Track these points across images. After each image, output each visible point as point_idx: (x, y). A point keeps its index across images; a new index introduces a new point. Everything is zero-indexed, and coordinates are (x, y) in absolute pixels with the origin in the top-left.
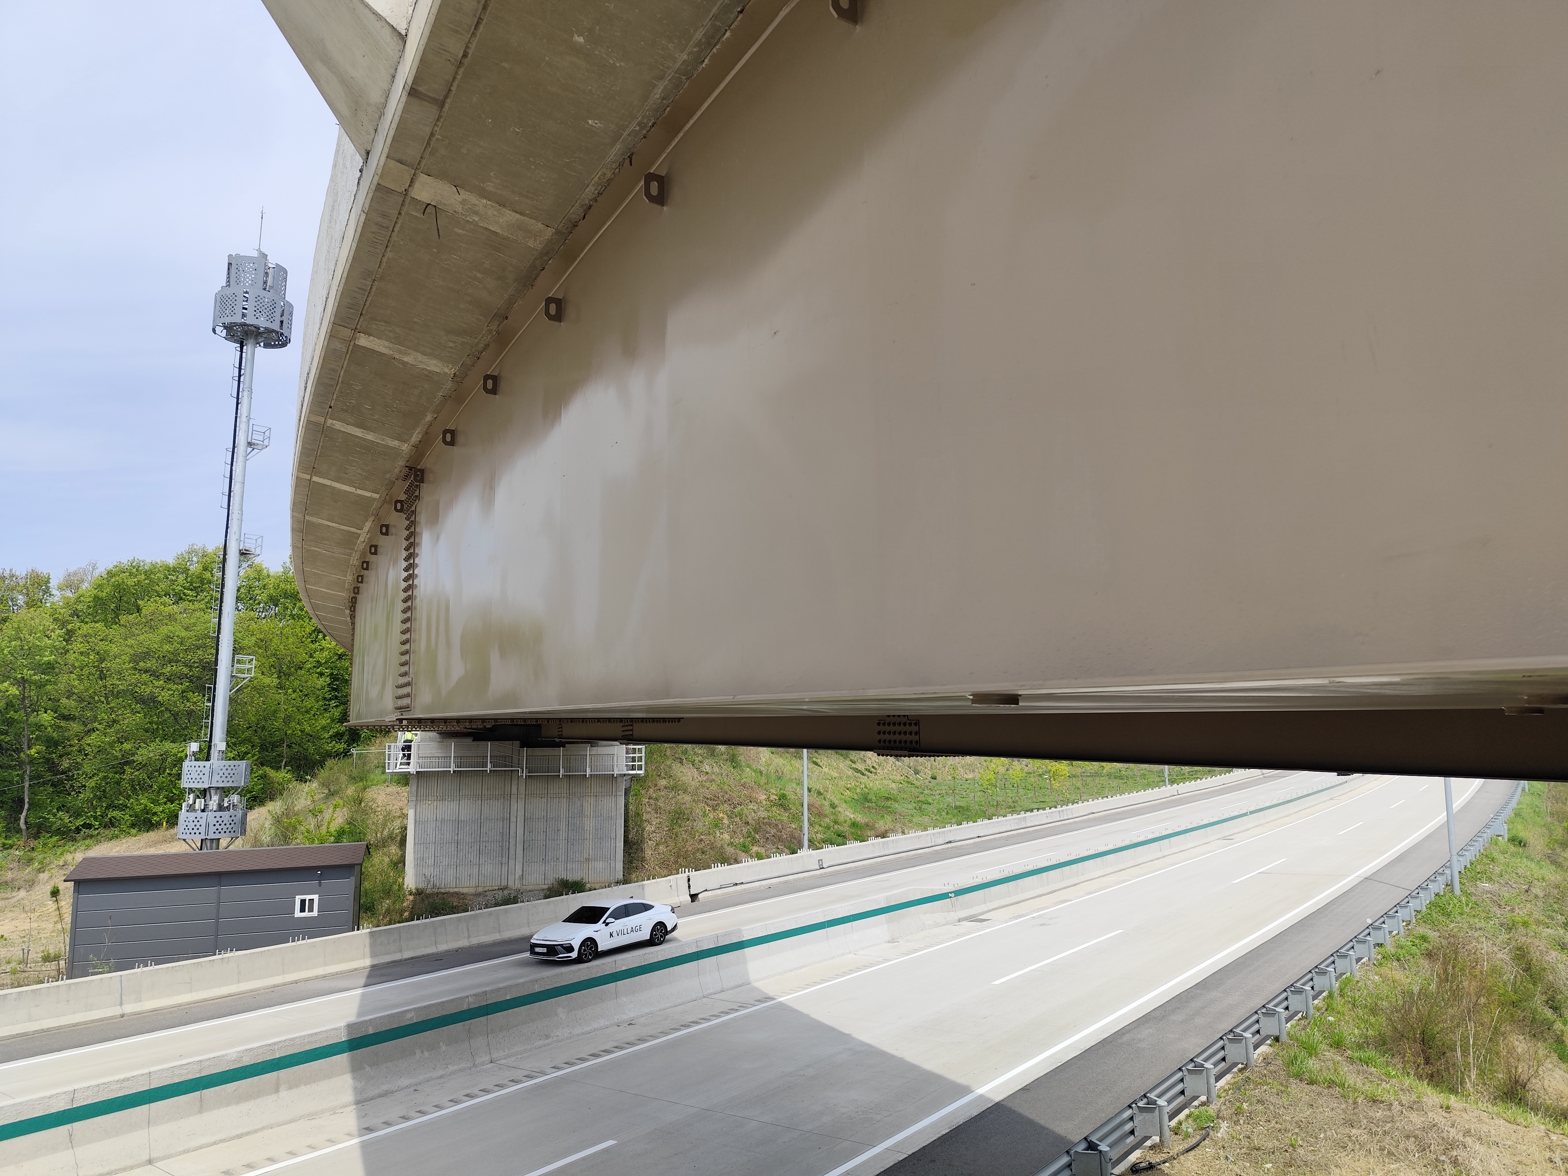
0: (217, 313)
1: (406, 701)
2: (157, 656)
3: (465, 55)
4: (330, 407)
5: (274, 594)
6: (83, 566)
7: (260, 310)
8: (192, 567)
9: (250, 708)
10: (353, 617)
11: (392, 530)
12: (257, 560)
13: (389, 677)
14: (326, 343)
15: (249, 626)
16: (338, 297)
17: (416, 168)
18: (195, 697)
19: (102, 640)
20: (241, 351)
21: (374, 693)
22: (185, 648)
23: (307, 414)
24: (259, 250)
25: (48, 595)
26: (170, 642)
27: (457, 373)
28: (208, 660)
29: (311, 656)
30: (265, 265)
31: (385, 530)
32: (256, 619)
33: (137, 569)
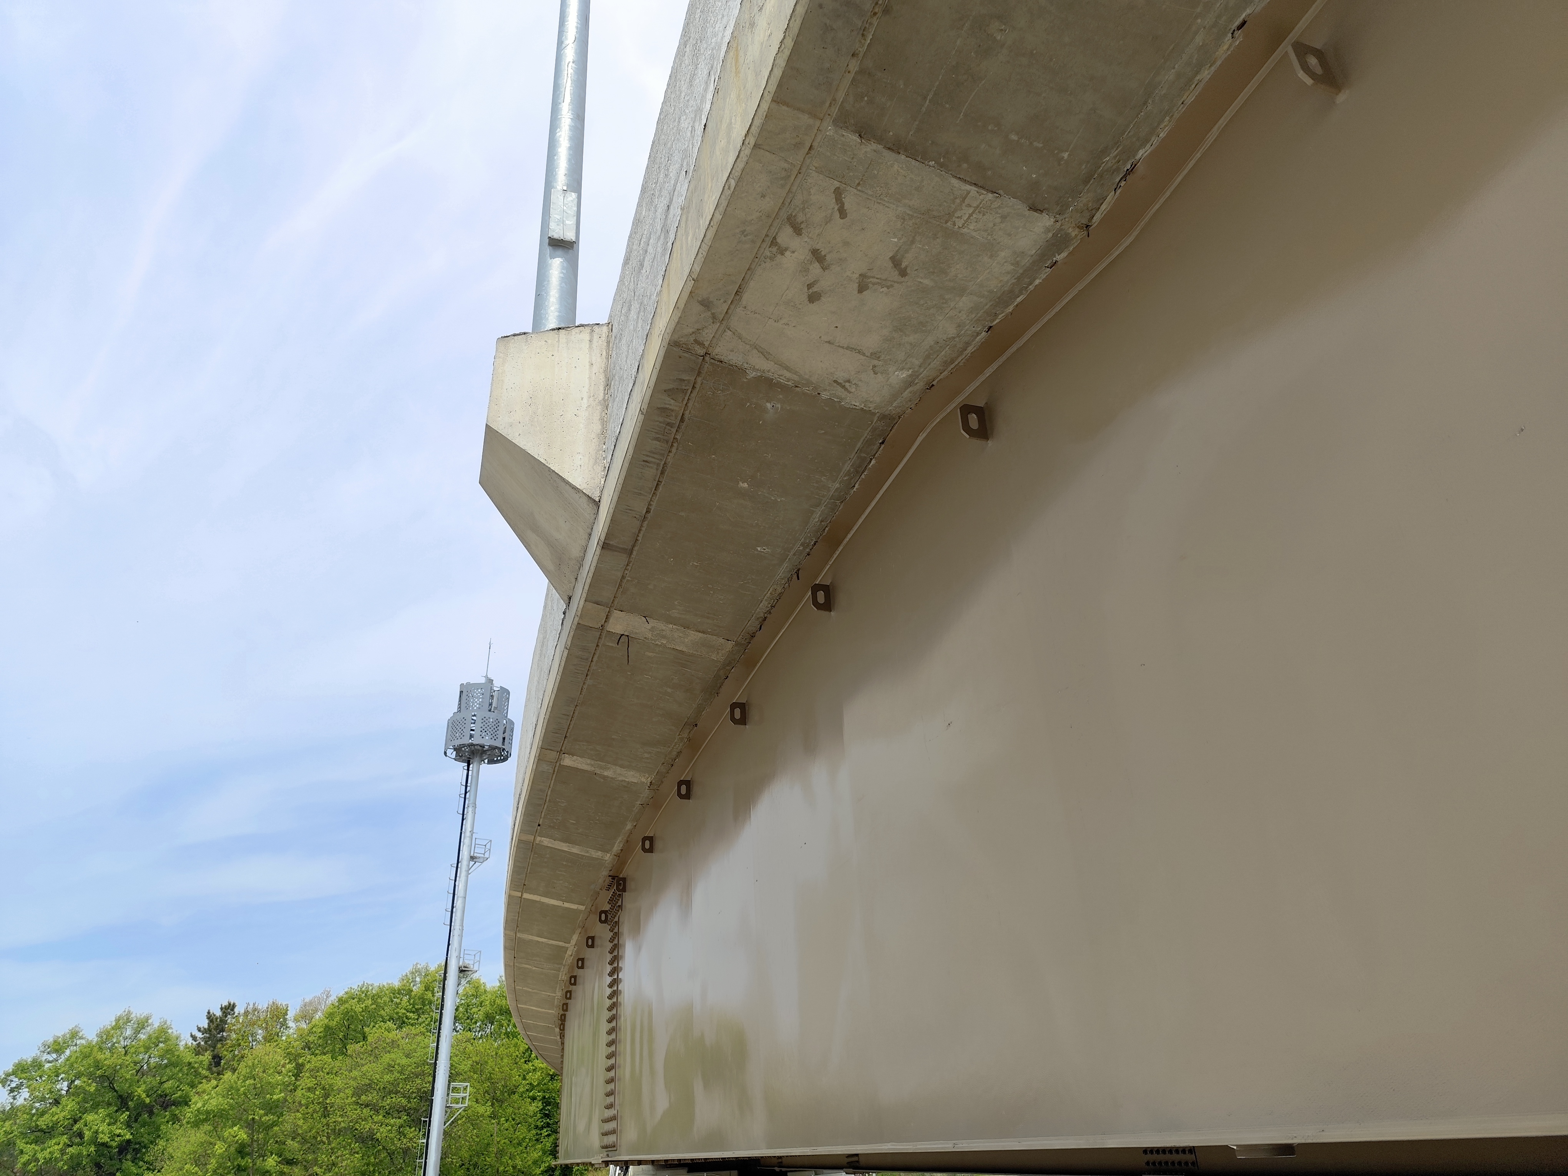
0: (449, 737)
1: (611, 1139)
2: (378, 1087)
3: (648, 511)
4: (539, 825)
5: (490, 1012)
6: (318, 994)
7: (486, 730)
8: (415, 987)
9: (463, 1142)
10: (562, 1036)
11: (597, 941)
12: (475, 976)
13: (595, 1111)
14: (535, 767)
15: (465, 1048)
16: (545, 724)
17: (611, 607)
18: (411, 1132)
19: (328, 1074)
20: (468, 770)
21: (581, 1127)
22: (404, 1077)
23: (518, 834)
24: (486, 677)
25: (285, 1027)
26: (391, 1071)
27: (653, 782)
28: (425, 1089)
29: (524, 1079)
30: (491, 689)
31: (591, 942)
32: (472, 1041)
33: (366, 994)
